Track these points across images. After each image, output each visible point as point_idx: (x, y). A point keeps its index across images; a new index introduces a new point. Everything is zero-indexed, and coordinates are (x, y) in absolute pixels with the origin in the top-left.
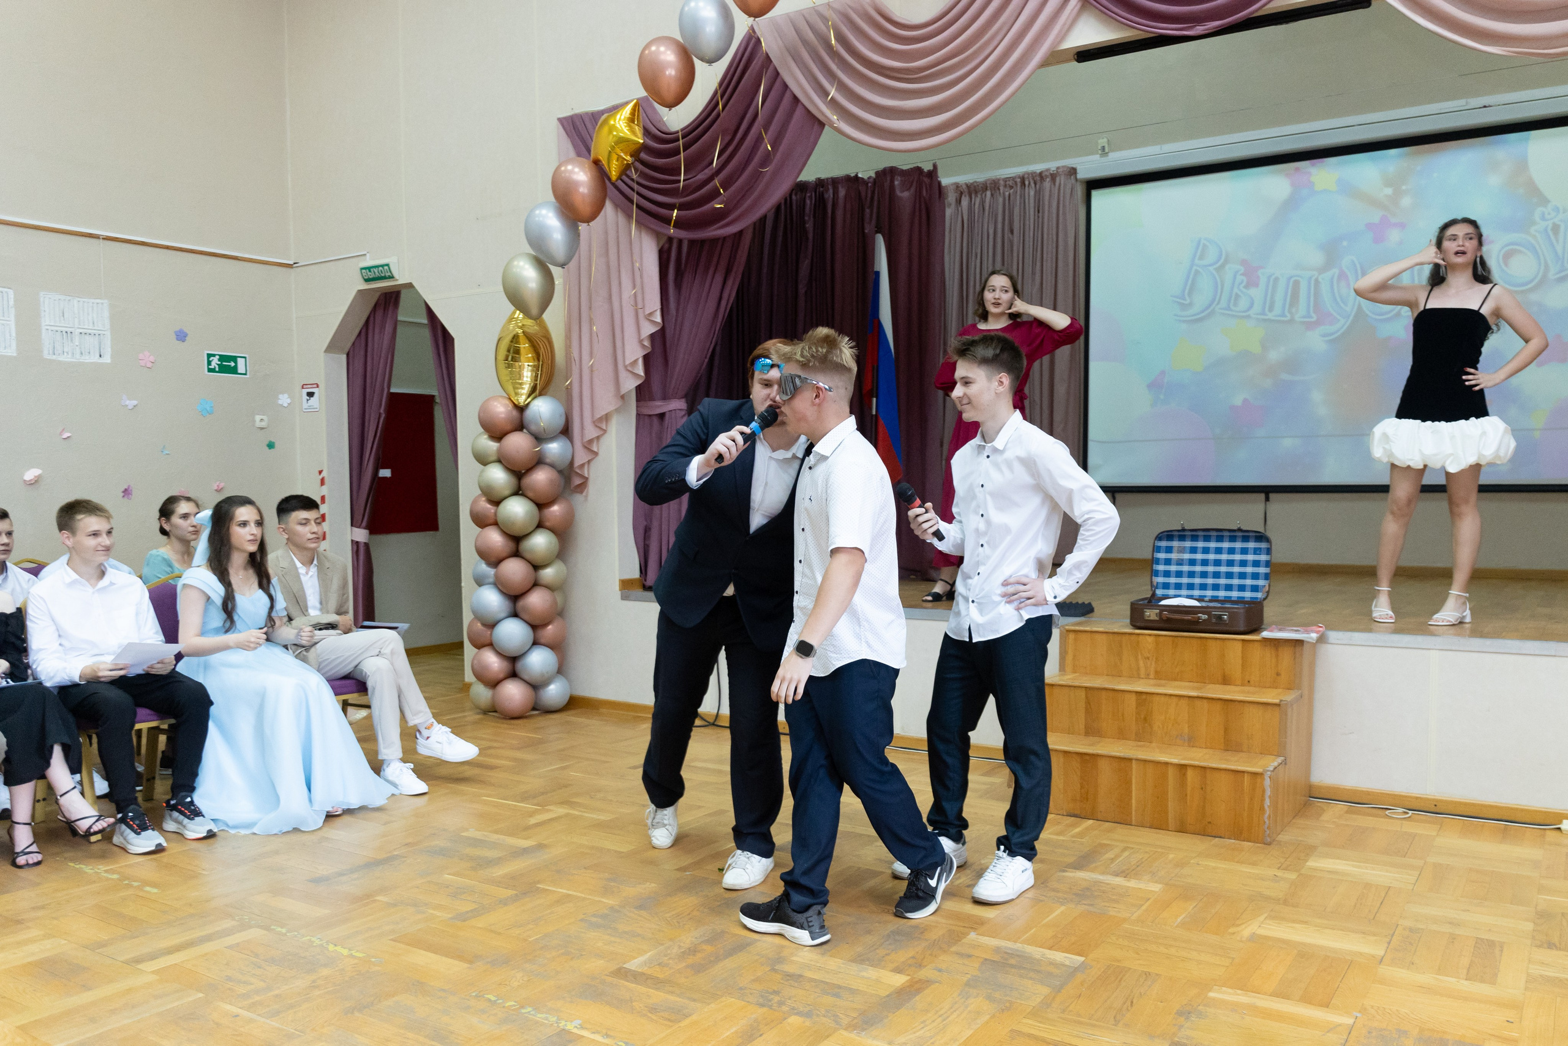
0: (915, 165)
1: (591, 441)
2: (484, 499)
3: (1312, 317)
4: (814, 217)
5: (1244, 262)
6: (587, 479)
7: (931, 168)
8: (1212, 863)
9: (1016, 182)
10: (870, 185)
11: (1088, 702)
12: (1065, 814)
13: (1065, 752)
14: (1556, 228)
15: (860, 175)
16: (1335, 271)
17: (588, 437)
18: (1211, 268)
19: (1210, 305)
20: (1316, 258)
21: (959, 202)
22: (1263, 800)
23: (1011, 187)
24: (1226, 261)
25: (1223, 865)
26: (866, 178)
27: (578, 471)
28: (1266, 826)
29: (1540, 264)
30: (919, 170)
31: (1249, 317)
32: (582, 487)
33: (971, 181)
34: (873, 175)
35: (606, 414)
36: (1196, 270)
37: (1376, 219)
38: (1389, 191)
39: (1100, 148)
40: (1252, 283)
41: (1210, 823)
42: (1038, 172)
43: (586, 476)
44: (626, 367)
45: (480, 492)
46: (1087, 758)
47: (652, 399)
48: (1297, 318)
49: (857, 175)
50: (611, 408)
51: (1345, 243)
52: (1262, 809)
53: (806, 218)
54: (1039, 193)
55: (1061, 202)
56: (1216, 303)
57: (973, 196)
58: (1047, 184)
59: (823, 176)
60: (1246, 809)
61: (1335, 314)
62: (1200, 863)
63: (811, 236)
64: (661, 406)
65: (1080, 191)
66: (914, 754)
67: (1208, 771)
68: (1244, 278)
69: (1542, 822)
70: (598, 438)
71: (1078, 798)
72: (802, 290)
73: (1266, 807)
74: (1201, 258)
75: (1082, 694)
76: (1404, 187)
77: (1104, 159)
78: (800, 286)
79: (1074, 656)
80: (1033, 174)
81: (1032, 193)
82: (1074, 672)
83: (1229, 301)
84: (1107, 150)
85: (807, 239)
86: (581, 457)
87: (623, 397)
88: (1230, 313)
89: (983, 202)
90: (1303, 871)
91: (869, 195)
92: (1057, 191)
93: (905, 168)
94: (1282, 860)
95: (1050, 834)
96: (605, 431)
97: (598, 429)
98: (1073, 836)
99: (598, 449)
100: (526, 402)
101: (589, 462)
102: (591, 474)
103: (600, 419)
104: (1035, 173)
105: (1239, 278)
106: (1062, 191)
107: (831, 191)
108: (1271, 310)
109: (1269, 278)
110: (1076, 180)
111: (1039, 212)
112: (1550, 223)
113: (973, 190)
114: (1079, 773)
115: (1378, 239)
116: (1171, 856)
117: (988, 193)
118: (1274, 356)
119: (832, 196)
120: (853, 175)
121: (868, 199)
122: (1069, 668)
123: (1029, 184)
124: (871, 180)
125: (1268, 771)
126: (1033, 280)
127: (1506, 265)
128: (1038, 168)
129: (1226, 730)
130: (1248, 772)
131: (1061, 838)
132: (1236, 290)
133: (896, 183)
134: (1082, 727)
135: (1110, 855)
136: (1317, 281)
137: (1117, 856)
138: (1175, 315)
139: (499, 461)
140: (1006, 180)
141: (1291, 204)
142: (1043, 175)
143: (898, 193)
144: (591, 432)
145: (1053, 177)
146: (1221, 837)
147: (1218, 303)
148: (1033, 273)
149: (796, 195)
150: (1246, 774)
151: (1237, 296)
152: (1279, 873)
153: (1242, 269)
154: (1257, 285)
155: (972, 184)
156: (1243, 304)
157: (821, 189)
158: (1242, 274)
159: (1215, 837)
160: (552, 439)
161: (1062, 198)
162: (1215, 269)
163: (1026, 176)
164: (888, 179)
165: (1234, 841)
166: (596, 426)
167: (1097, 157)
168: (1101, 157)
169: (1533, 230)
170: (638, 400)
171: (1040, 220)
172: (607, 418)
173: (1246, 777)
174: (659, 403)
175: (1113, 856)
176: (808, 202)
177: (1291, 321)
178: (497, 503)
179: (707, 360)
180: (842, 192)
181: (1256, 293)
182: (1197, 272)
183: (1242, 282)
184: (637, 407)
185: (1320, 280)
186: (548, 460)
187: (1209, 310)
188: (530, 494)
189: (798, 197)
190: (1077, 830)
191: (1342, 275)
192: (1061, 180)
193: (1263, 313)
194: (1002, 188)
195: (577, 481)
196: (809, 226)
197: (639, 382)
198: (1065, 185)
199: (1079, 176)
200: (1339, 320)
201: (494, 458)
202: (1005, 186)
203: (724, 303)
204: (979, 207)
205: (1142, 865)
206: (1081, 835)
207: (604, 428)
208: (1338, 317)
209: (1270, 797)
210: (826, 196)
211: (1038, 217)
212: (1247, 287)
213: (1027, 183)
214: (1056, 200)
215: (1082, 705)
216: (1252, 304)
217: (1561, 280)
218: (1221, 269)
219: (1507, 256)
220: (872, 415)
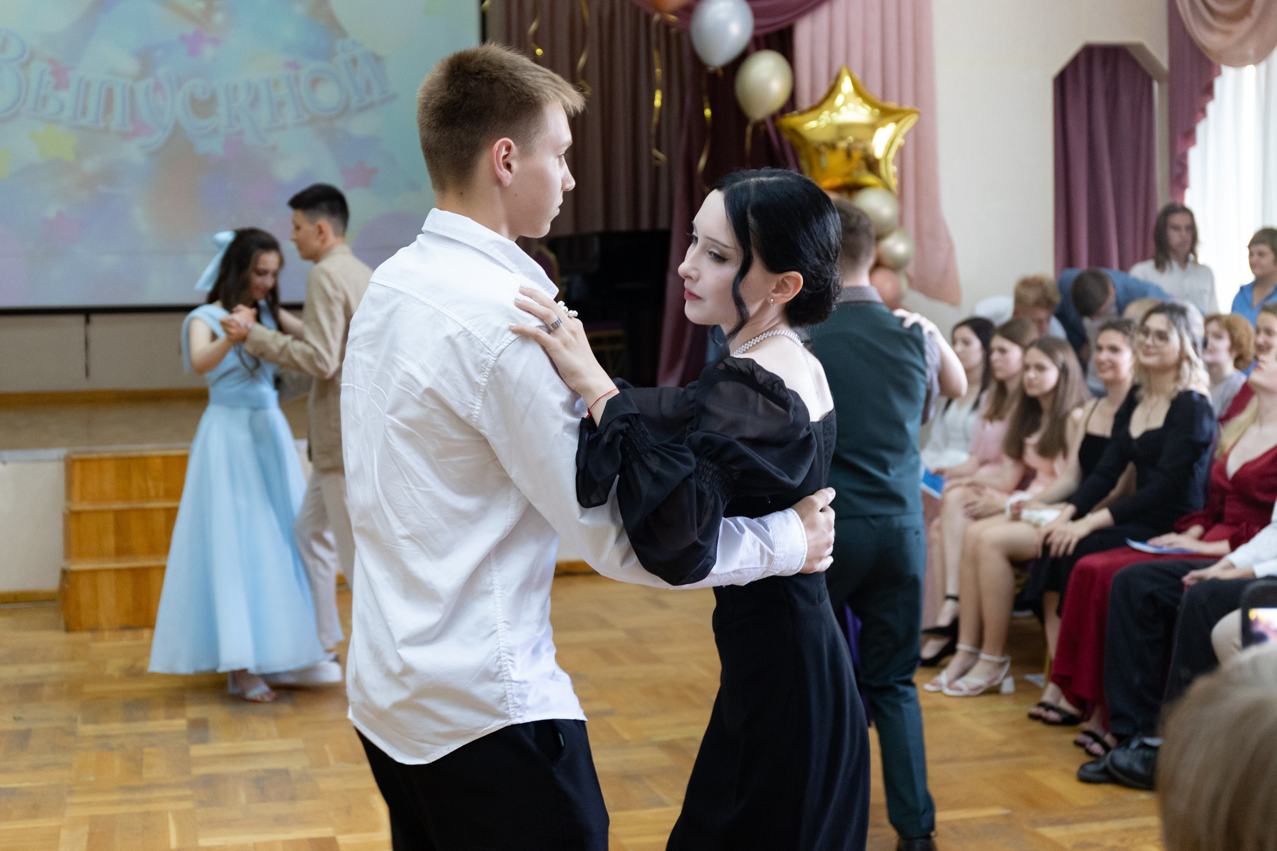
3: (128, 127)
5: (52, 61)
16: (151, 80)
18: (14, 64)
19: (14, 105)
20: (130, 65)
24: (31, 58)
29: (342, 93)
31: (60, 121)
37: (190, 32)
38: (201, 5)
40: (61, 84)
48: (112, 127)
51: (160, 53)
56: (20, 102)
61: (151, 125)
68: (51, 78)
76: (216, 3)
83: (36, 102)
88: (34, 115)
108: (83, 115)
109: (81, 79)
112: (350, 55)
115: (194, 51)
118: (90, 165)
127: (314, 90)
132: (43, 91)
136: (131, 89)
141: (102, 5)
147: (24, 104)
151: (45, 99)
154: (66, 87)
156: (52, 106)
158: (49, 74)
162: (19, 65)
169: (335, 60)
177: (107, 129)
181: (67, 96)
183: (50, 82)
185: (135, 87)
191: (158, 87)
193: (75, 119)
200: (157, 132)
208: (156, 129)
212: (56, 88)
216: (62, 108)
217: (362, 110)
218: (25, 65)
219: (315, 82)
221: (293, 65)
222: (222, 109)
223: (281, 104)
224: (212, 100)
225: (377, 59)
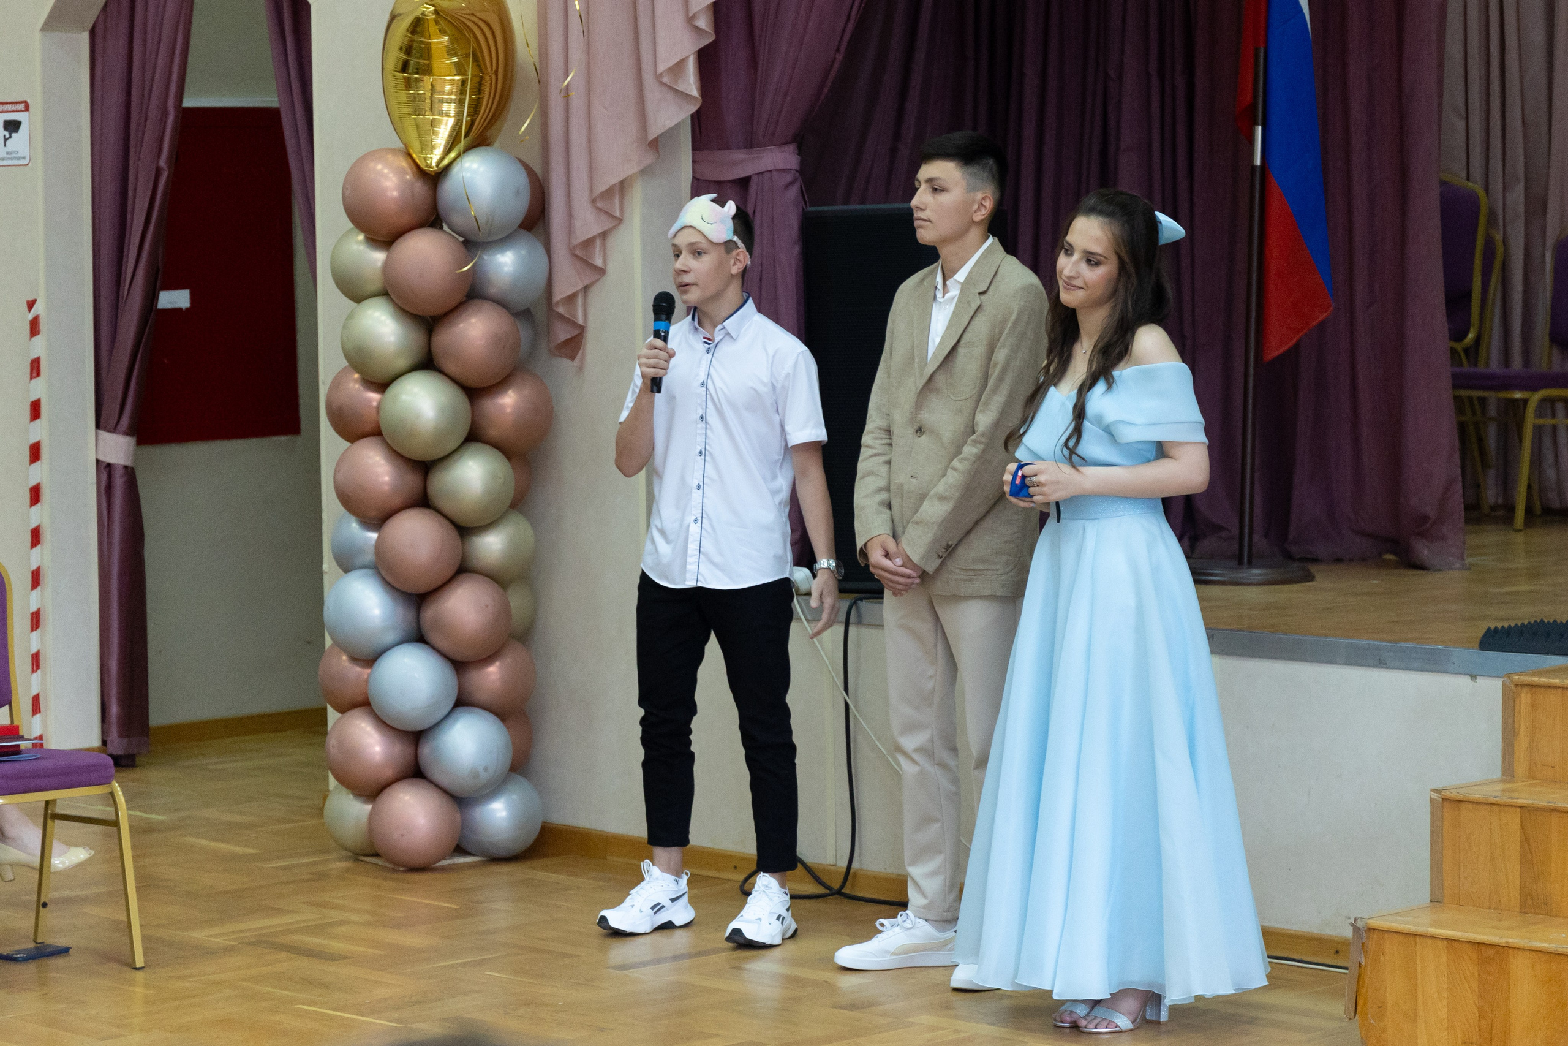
1: (588, 243)
2: (357, 376)
6: (582, 329)
11: (1526, 840)
13: (1449, 940)
17: (581, 235)
27: (561, 310)
32: (573, 346)
35: (622, 182)
43: (581, 321)
44: (658, 77)
45: (345, 363)
46: (1491, 952)
47: (725, 145)
50: (631, 169)
64: (742, 161)
70: (604, 235)
71: (1475, 1039)
75: (1514, 820)
79: (1532, 740)
82: (1531, 776)
86: (567, 282)
87: (655, 145)
96: (619, 221)
97: (603, 217)
99: (605, 261)
100: (446, 162)
101: (586, 288)
102: (591, 318)
103: (608, 193)
114: (1475, 987)
122: (1520, 770)
134: (1515, 894)
139: (384, 293)
144: (587, 224)
160: (504, 241)
166: (600, 209)
170: (695, 148)
172: (623, 187)
174: (739, 155)
178: (382, 385)
179: (839, 57)
184: (694, 162)
186: (492, 291)
188: (451, 367)
195: (562, 334)
197: (693, 108)
201: (376, 285)
207: (618, 214)
215: (1514, 844)
220: (1254, 167)
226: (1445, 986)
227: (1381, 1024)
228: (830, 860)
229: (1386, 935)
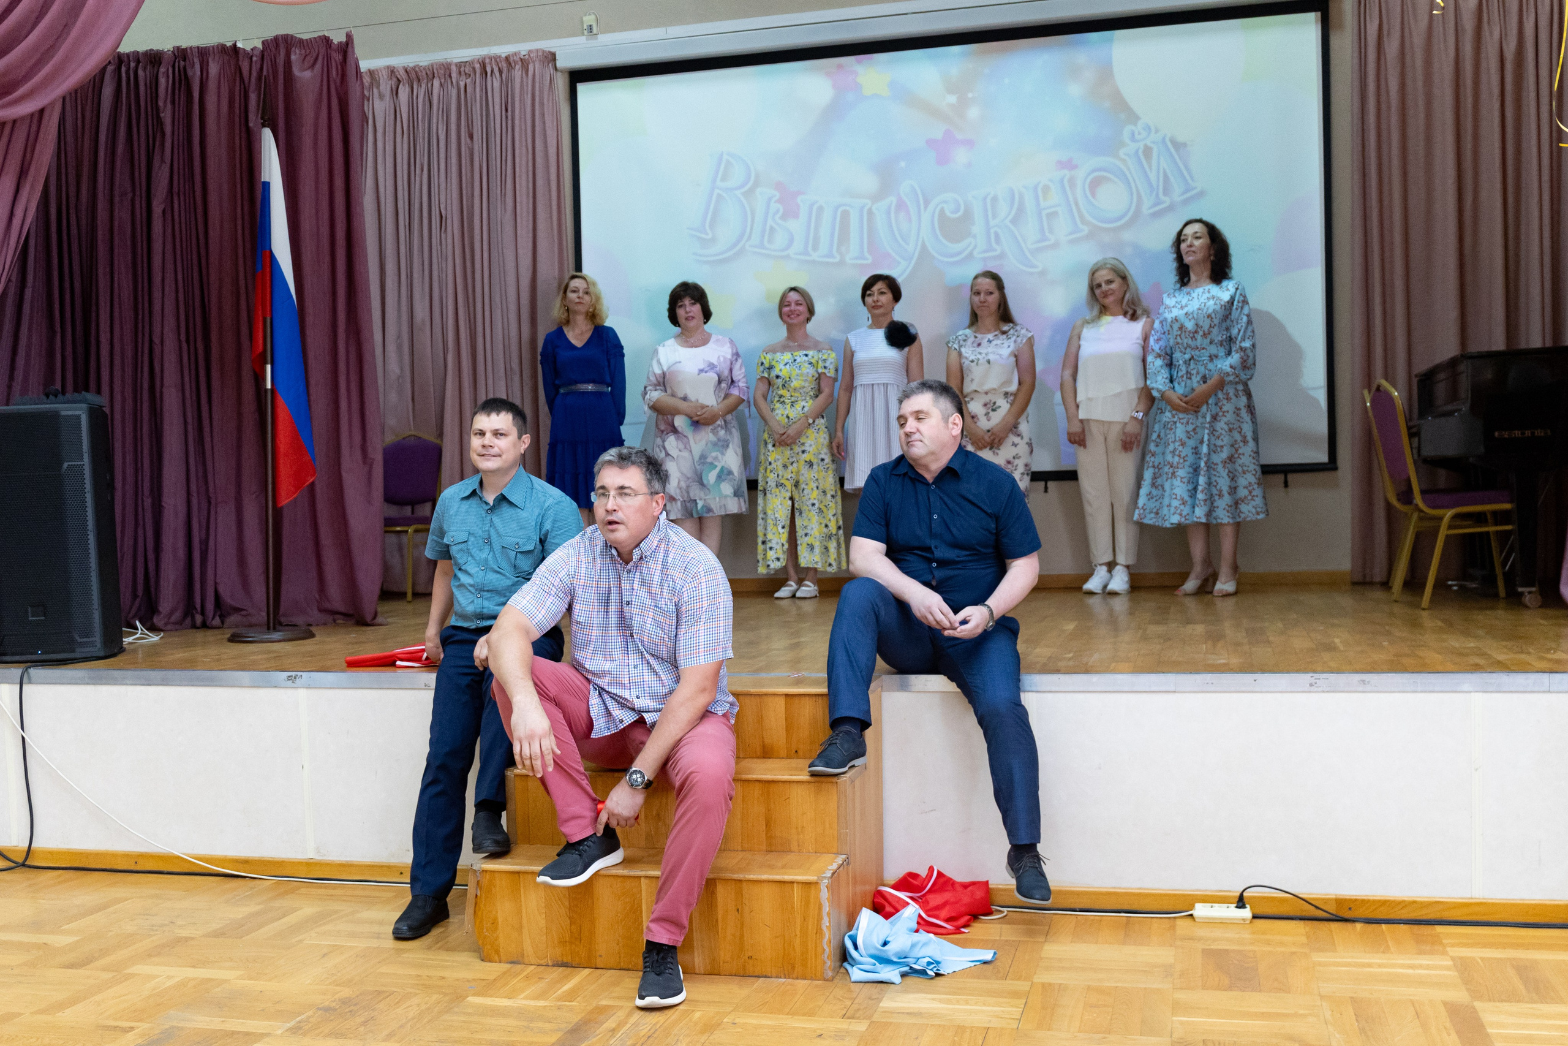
0: (321, 34)
3: (866, 259)
4: (173, 102)
5: (779, 186)
7: (344, 39)
8: (753, 1020)
9: (474, 69)
10: (254, 59)
12: (550, 963)
14: (1147, 152)
15: (239, 45)
16: (892, 200)
18: (738, 193)
19: (738, 241)
20: (869, 183)
21: (396, 93)
22: (820, 919)
23: (468, 75)
24: (756, 184)
25: (768, 1021)
26: (248, 49)
28: (826, 956)
29: (1132, 194)
30: (327, 41)
31: (788, 257)
33: (411, 65)
34: (260, 46)
36: (718, 194)
37: (938, 134)
38: (952, 99)
39: (585, 27)
40: (790, 213)
41: (750, 958)
42: (503, 56)
48: (848, 259)
49: (235, 45)
51: (903, 164)
52: (819, 931)
53: (161, 104)
54: (507, 85)
55: (537, 99)
56: (745, 238)
57: (415, 87)
58: (517, 73)
59: (184, 44)
60: (798, 933)
61: (893, 254)
62: (737, 1021)
63: (168, 129)
65: (561, 84)
66: (334, 887)
67: (744, 884)
68: (779, 206)
69: (1171, 909)
71: (567, 939)
72: (157, 209)
73: (824, 928)
74: (723, 179)
76: (970, 95)
77: (593, 43)
78: (155, 203)
80: (496, 59)
81: (497, 84)
83: (763, 237)
84: (595, 30)
85: (163, 134)
88: (763, 251)
89: (429, 94)
90: (876, 1018)
91: (254, 74)
92: (530, 82)
93: (305, 37)
94: (848, 1003)
95: (525, 998)
98: (559, 999)
104: (500, 57)
105: (774, 206)
106: (537, 85)
107: (197, 66)
108: (815, 248)
109: (811, 206)
110: (556, 69)
111: (507, 110)
112: (1141, 145)
113: (414, 76)
114: (567, 904)
115: (943, 159)
116: (698, 1014)
117: (436, 83)
119: (199, 73)
120: (229, 44)
121: (253, 80)
123: (492, 71)
124: (257, 53)
125: (825, 878)
126: (504, 202)
127: (1093, 195)
128: (503, 50)
129: (768, 823)
130: (798, 883)
131: (541, 1003)
132: (770, 222)
133: (293, 57)
135: (611, 1024)
136: (870, 212)
137: (620, 1025)
138: (694, 254)
140: (459, 65)
141: (834, 112)
142: (511, 60)
143: (296, 71)
145: (525, 63)
146: (766, 977)
147: (749, 238)
148: (503, 195)
149: (145, 69)
150: (795, 885)
151: (772, 230)
152: (844, 1025)
153: (777, 195)
154: (796, 216)
155: (414, 69)
156: (780, 240)
157: (182, 63)
158: (776, 202)
159: (759, 977)
161: (537, 93)
162: (744, 194)
163: (487, 61)
164: (283, 52)
165: (784, 980)
167: (582, 40)
168: (587, 40)
169: (1121, 153)
171: (510, 122)
173: (797, 890)
175: (614, 1025)
176: (162, 81)
177: (842, 263)
180: (214, 69)
181: (796, 226)
182: (719, 196)
183: (778, 211)
185: (874, 208)
187: (738, 248)
189: (148, 73)
190: (567, 987)
191: (901, 205)
192: (535, 67)
193: (806, 253)
194: (454, 75)
196: (167, 116)
198: (542, 77)
199: (559, 64)
200: (899, 263)
202: (460, 73)
203: (17, 222)
204: (424, 101)
205: (655, 1035)
206: (571, 995)
208: (897, 258)
209: (828, 914)
210: (190, 73)
211: (507, 117)
212: (784, 217)
213: (489, 70)
214: (530, 96)
216: (791, 241)
217: (1156, 215)
218: (750, 193)
219: (1095, 184)
220: (266, 390)
221: (1070, 165)
222: (978, 228)
223: (1052, 215)
224: (967, 216)
225: (1178, 146)
226: (543, 905)
227: (495, 935)
228: (14, 843)
229: (497, 875)
